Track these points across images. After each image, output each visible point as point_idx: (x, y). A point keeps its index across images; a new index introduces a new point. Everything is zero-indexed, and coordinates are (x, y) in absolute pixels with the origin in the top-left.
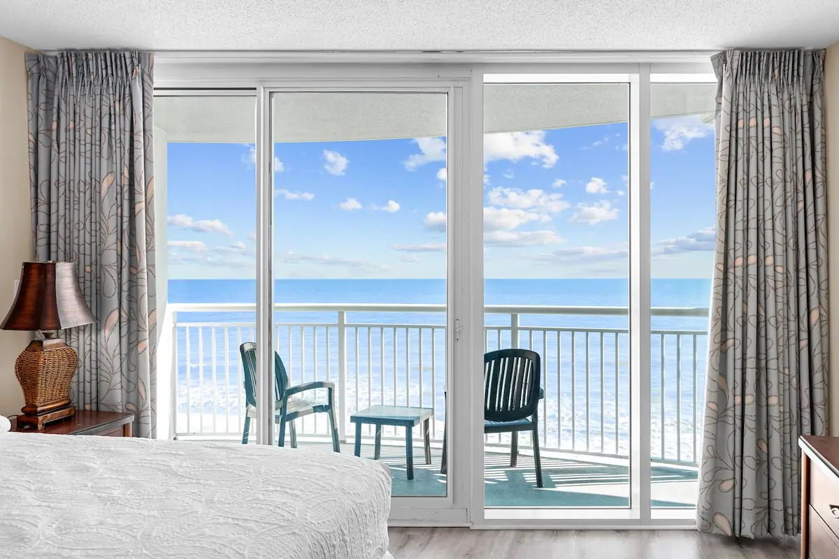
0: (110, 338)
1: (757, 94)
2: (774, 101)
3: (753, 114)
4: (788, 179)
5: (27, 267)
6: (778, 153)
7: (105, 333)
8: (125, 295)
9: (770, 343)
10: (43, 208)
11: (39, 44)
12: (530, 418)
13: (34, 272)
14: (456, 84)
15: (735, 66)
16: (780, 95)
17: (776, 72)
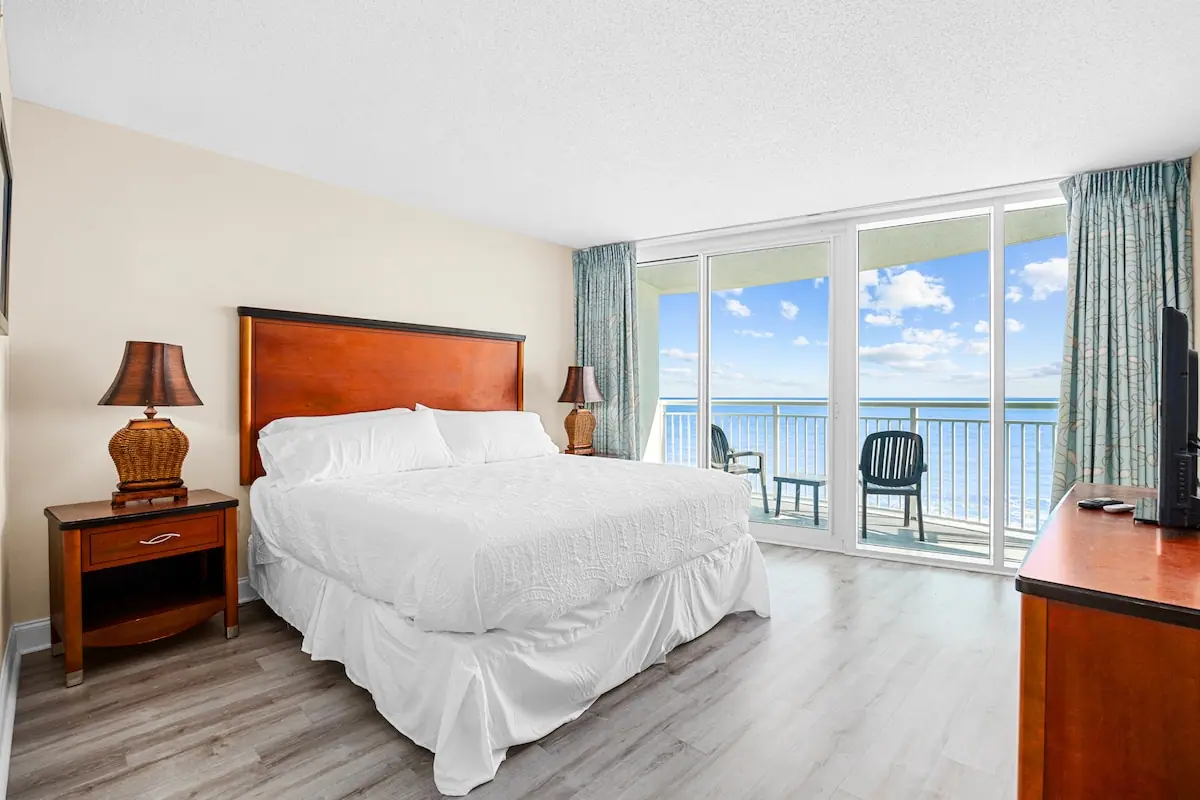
0: (613, 410)
1: (1108, 208)
2: (1128, 211)
3: (1104, 224)
4: (1144, 279)
5: (570, 368)
6: (1131, 257)
7: (611, 408)
8: (622, 386)
9: (1121, 424)
10: (581, 338)
11: (578, 246)
12: (914, 486)
13: (573, 371)
14: (836, 235)
15: (1084, 187)
16: (1136, 206)
17: (1131, 186)
